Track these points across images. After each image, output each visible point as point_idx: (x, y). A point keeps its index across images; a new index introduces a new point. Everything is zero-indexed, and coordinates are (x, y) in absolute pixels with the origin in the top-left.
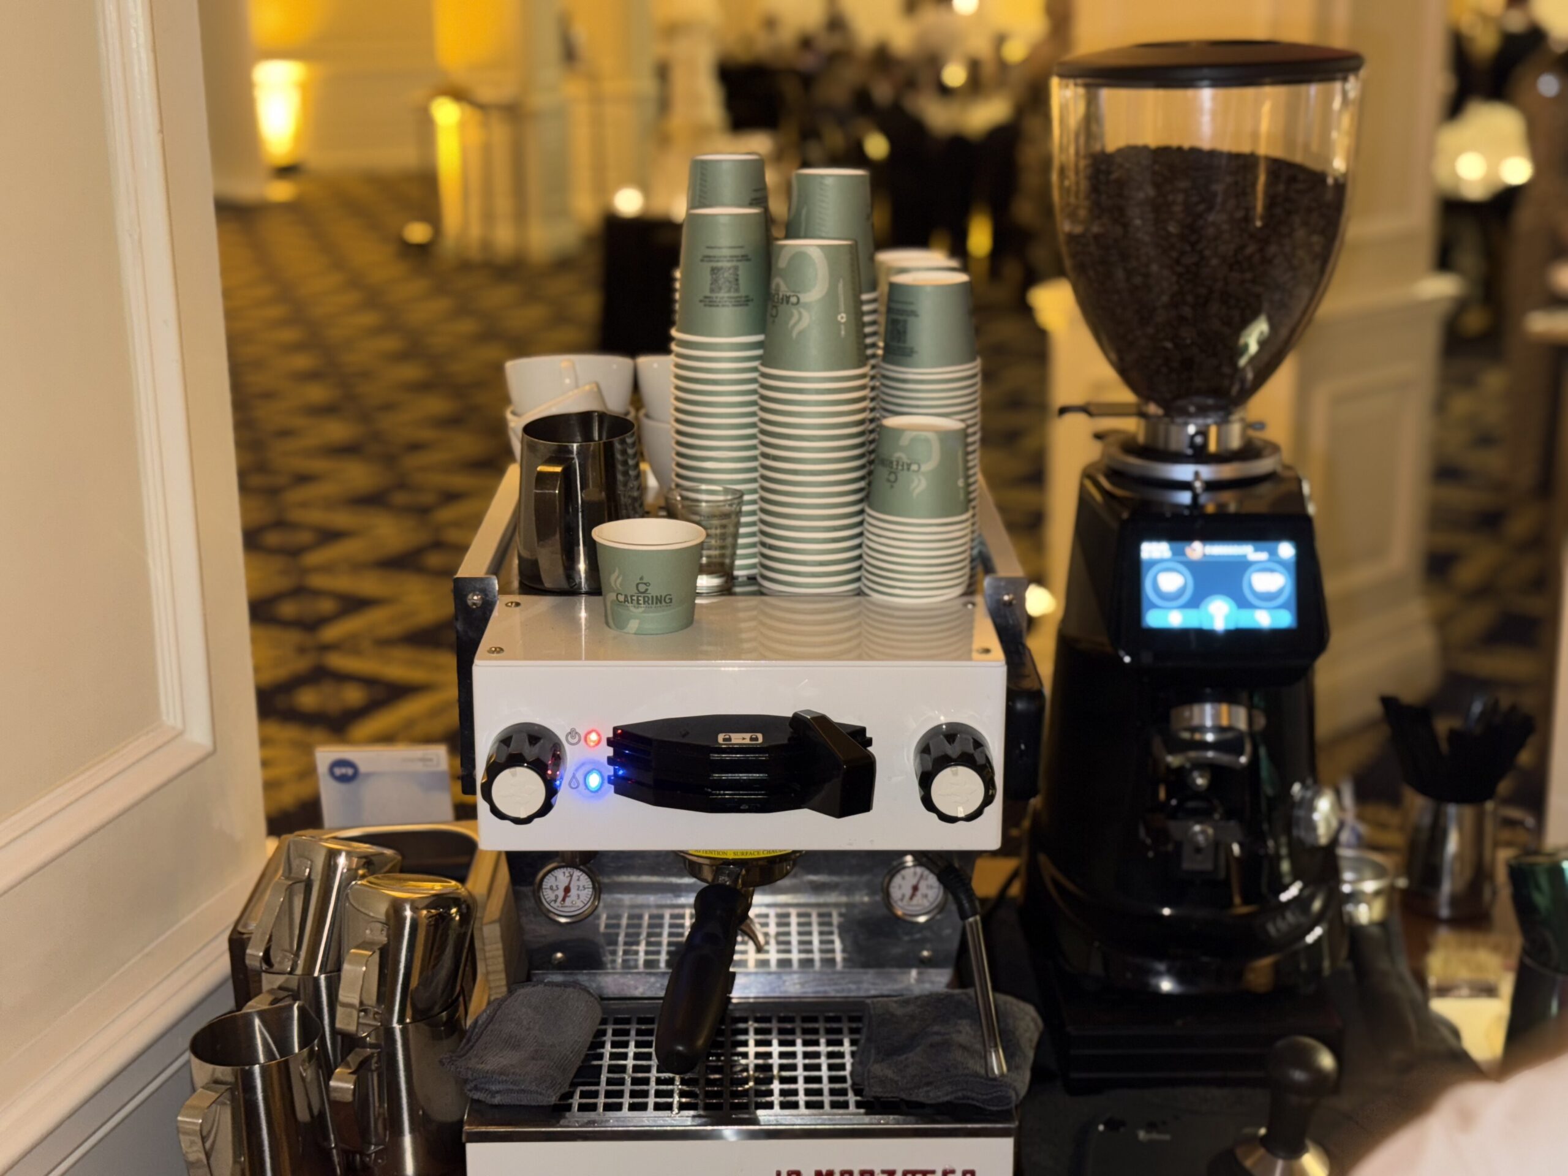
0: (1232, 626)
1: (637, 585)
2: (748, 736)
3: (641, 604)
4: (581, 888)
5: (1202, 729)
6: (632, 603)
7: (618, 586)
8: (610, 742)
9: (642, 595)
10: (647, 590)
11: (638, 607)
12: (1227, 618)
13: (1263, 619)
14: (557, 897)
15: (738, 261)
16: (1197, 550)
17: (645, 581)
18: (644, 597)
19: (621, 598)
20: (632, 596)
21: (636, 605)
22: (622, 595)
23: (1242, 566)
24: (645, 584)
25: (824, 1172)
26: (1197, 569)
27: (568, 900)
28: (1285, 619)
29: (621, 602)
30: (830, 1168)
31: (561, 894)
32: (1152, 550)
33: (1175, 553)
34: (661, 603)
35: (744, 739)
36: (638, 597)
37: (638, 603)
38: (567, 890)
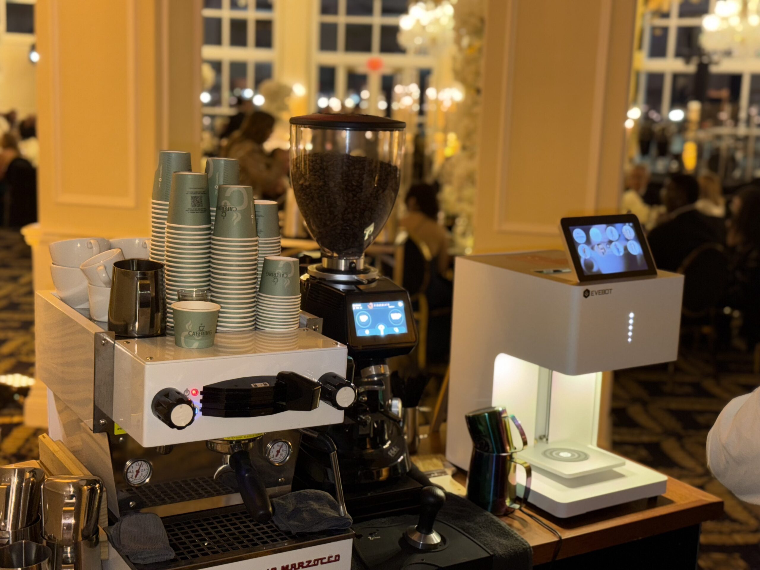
0: (387, 334)
1: (200, 327)
2: (262, 384)
3: (200, 335)
4: (143, 470)
5: (372, 376)
6: (196, 335)
7: (190, 328)
8: (202, 393)
9: (201, 331)
10: (203, 329)
11: (199, 337)
12: (385, 330)
13: (397, 331)
14: (132, 476)
15: (202, 194)
16: (371, 305)
17: (203, 325)
18: (202, 332)
19: (191, 333)
20: (196, 332)
21: (198, 336)
22: (191, 332)
23: (387, 311)
24: (203, 326)
25: (285, 566)
26: (372, 313)
27: (138, 476)
28: (404, 330)
29: (191, 335)
30: (287, 564)
31: (135, 473)
32: (356, 307)
33: (364, 307)
34: (208, 334)
35: (262, 385)
36: (199, 332)
37: (199, 335)
38: (138, 472)
